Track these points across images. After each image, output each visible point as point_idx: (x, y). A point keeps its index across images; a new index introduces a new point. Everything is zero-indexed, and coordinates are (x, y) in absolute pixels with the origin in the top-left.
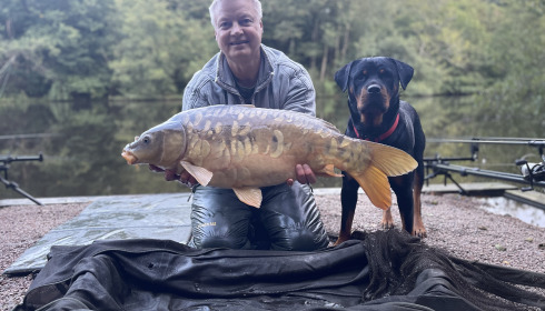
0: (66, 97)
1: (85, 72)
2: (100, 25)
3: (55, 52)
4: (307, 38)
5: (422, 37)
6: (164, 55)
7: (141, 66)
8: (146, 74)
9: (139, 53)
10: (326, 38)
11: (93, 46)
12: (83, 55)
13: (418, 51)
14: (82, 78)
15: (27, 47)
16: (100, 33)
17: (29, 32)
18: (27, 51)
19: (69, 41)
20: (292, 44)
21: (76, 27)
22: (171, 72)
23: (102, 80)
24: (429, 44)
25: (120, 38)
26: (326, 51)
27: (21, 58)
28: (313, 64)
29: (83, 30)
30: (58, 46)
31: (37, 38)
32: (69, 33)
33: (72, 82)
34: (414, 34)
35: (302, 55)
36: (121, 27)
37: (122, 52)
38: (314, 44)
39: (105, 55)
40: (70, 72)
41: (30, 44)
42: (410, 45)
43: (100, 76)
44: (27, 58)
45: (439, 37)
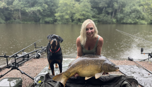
0: (44, 22)
1: (49, 16)
2: (53, 4)
3: (42, 11)
4: (109, 7)
5: (144, 6)
6: (69, 12)
7: (63, 15)
8: (64, 17)
9: (62, 11)
10: (114, 6)
11: (51, 9)
12: (48, 12)
13: (143, 11)
14: (48, 18)
15: (35, 9)
16: (53, 6)
17: (35, 5)
18: (35, 10)
19: (45, 8)
20: (104, 8)
21: (47, 4)
22: (71, 16)
23: (53, 18)
24: (147, 8)
25: (57, 7)
26: (114, 10)
27: (33, 12)
28: (110, 14)
29: (49, 5)
30: (42, 9)
31: (37, 7)
32: (45, 6)
33: (45, 19)
34: (142, 5)
35: (107, 11)
36: (58, 4)
37: (58, 11)
38: (111, 8)
39: (54, 11)
40: (45, 16)
41: (36, 9)
42: (141, 9)
43: (52, 17)
44: (35, 12)
45: (150, 6)
